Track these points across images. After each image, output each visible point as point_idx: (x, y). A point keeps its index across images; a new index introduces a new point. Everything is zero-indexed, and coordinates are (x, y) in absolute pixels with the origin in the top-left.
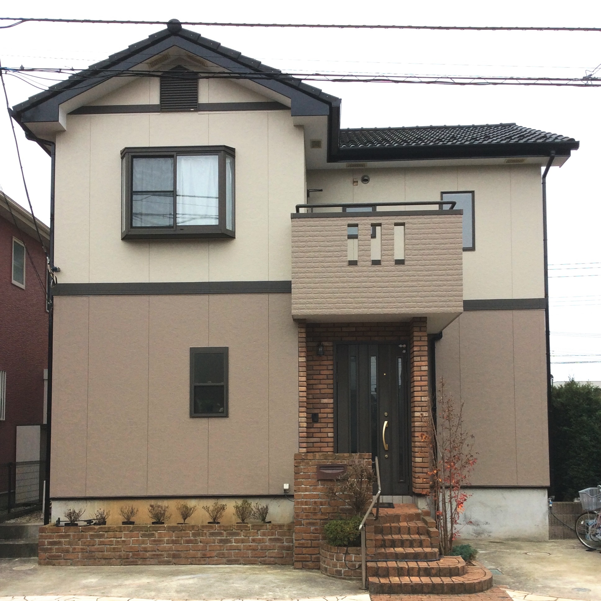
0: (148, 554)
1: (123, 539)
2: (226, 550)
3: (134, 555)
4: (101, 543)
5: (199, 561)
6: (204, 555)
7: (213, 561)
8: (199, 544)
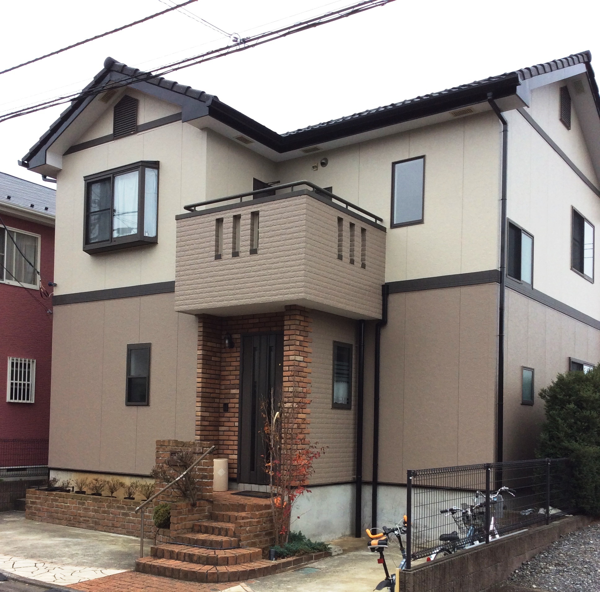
0: (82, 519)
1: (68, 505)
2: (127, 522)
3: (74, 518)
4: (57, 506)
5: (110, 529)
6: (113, 524)
7: (118, 530)
8: (110, 515)
